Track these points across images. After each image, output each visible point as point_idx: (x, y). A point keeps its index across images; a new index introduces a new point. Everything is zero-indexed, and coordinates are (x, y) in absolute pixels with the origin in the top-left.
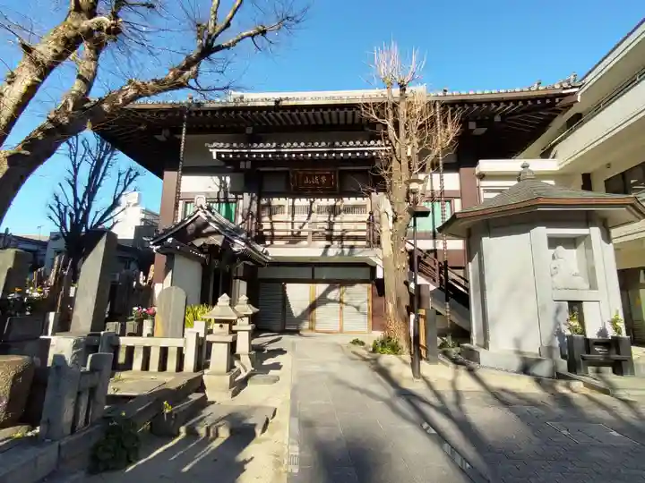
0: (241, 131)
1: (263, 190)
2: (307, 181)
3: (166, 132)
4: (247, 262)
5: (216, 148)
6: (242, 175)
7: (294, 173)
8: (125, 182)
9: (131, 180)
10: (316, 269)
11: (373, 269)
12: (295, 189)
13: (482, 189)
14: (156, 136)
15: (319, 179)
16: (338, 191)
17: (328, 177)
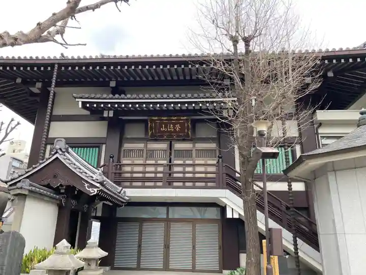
0: (106, 84)
1: (124, 136)
2: (163, 129)
3: (39, 85)
4: (105, 202)
5: (81, 98)
6: (105, 123)
7: (152, 121)
8: (7, 130)
9: (12, 129)
10: (171, 209)
11: (223, 209)
12: (152, 135)
13: (320, 136)
14: (31, 89)
15: (174, 126)
16: (190, 138)
17: (182, 125)
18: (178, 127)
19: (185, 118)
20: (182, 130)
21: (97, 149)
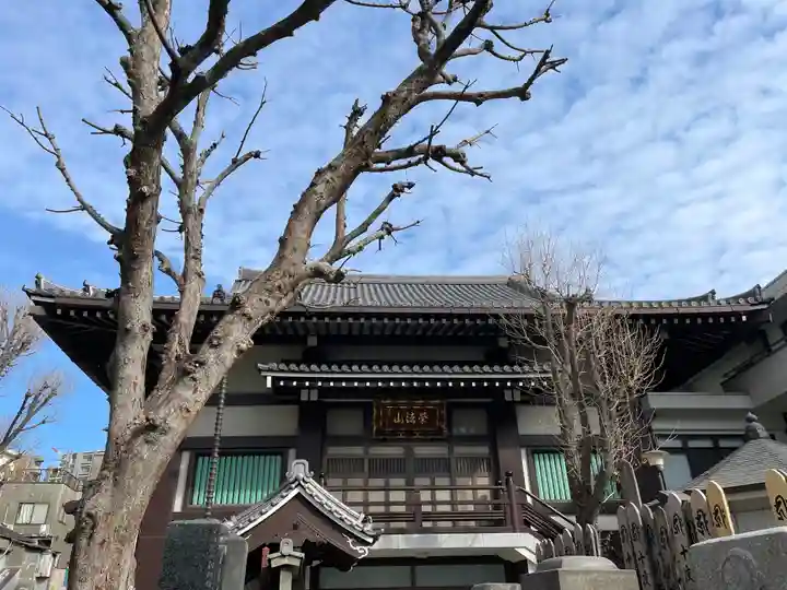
1: (327, 433)
2: (397, 421)
5: (271, 371)
6: (294, 409)
7: (380, 406)
13: (654, 433)
15: (417, 416)
16: (444, 436)
17: (431, 413)
18: (423, 417)
19: (437, 401)
20: (430, 422)
21: (279, 458)
